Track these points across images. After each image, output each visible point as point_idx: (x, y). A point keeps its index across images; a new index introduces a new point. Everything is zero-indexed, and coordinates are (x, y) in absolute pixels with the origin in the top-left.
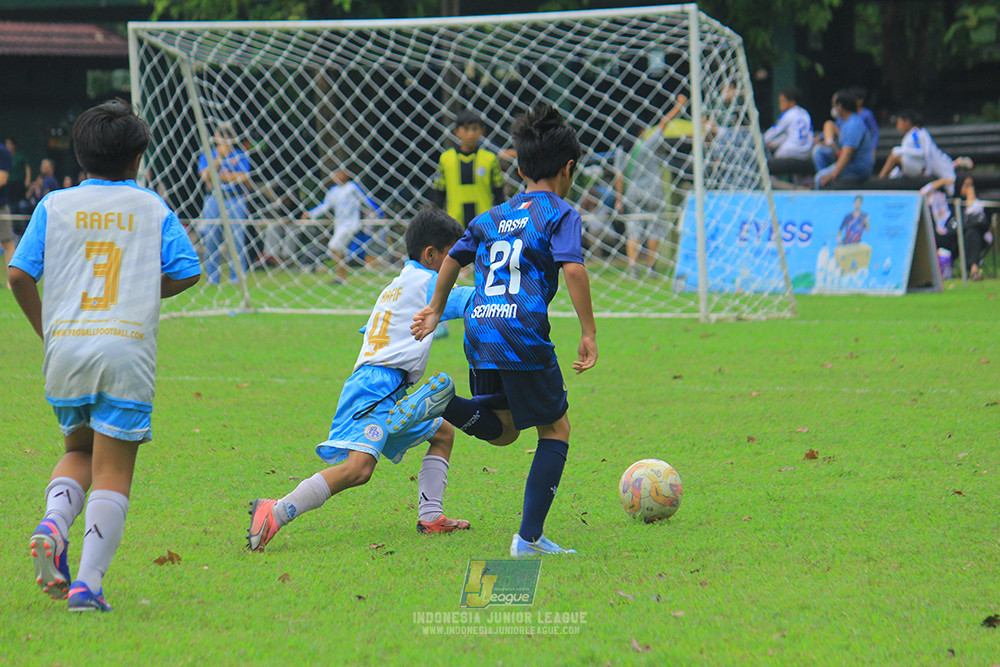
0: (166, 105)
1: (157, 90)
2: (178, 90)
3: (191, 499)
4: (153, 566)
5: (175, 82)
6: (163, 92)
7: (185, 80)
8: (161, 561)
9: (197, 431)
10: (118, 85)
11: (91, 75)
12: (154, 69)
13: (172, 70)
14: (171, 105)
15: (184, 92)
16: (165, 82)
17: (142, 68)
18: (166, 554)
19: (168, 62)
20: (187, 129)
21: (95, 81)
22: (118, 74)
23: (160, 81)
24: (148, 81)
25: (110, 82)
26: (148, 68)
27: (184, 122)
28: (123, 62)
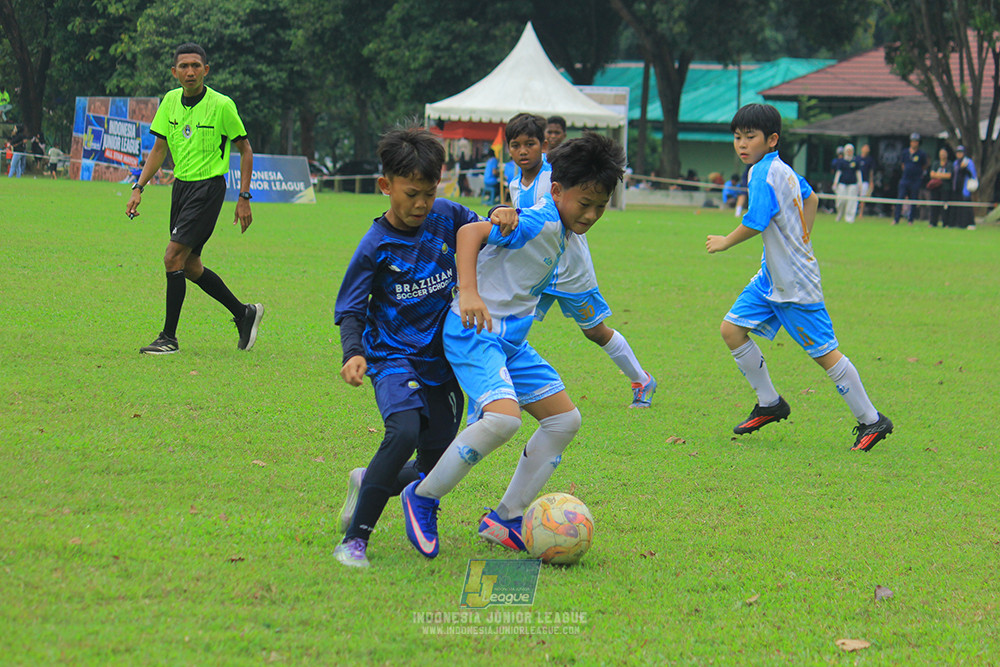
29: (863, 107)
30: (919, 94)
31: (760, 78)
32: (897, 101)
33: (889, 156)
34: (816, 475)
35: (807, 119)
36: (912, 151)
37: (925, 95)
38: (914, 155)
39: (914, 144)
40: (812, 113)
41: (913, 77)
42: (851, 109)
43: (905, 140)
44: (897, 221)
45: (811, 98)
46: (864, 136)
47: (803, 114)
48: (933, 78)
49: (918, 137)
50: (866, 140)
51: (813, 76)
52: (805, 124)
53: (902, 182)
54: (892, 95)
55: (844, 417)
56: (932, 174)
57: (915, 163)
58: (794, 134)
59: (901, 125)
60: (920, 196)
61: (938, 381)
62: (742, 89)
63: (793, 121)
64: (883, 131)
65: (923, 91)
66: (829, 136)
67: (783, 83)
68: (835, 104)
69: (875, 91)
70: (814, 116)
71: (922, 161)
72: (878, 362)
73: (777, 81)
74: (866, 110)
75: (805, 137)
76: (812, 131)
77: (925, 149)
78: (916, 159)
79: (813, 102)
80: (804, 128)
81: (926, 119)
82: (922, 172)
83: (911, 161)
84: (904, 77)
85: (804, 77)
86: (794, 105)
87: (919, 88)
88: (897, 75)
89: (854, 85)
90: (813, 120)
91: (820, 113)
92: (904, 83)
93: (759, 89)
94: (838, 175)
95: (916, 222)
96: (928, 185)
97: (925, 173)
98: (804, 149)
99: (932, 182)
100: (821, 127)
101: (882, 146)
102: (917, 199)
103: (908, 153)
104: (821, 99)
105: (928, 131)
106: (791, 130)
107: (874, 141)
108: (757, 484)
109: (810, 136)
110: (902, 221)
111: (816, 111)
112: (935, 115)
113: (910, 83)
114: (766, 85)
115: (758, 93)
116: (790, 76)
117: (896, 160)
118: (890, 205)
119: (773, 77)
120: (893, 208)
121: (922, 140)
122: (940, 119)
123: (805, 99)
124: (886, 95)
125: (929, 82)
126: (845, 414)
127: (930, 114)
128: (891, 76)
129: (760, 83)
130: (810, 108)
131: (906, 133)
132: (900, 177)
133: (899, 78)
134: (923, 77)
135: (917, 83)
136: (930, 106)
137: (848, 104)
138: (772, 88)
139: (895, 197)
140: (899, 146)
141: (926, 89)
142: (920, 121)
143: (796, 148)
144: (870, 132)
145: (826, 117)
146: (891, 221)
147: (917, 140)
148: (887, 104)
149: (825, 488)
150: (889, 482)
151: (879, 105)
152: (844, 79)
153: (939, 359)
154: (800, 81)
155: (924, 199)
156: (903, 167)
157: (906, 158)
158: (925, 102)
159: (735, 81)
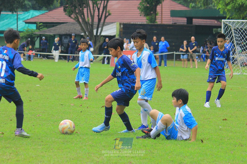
0: (228, 35)
1: (227, 32)
2: (230, 32)
3: (230, 109)
4: (222, 120)
5: (230, 31)
6: (228, 33)
7: (232, 31)
8: (223, 120)
9: (231, 96)
10: (219, 31)
11: (214, 29)
12: (226, 28)
13: (229, 29)
14: (229, 35)
15: (232, 33)
16: (228, 31)
17: (224, 28)
18: (225, 119)
19: (229, 27)
20: (232, 40)
21: (215, 30)
22: (219, 29)
23: (227, 31)
24: (225, 30)
25: (217, 30)
26: (225, 28)
27: (231, 38)
28: (221, 27)
29: (57, 25)
30: (75, 21)
31: (24, 17)
32: (68, 23)
33: (66, 41)
34: (41, 142)
35: (39, 29)
36: (72, 39)
37: (76, 22)
38: (73, 40)
39: (73, 37)
40: (41, 27)
41: (72, 16)
42: (53, 26)
43: (70, 36)
44: (68, 61)
45: (40, 23)
46: (57, 35)
47: (38, 28)
48: (79, 16)
49: (74, 35)
50: (58, 36)
51: (41, 16)
52: (39, 31)
53: (69, 49)
54: (66, 22)
55: (51, 123)
56: (79, 46)
57: (74, 43)
58: (35, 34)
59: (69, 31)
60: (75, 53)
61: (80, 111)
62: (18, 20)
63: (35, 30)
64: (63, 33)
65: (76, 20)
66: (46, 35)
67: (31, 18)
68: (48, 25)
69: (60, 20)
70: (42, 28)
71: (76, 42)
72: (62, 106)
73: (29, 18)
74: (58, 26)
75: (39, 35)
76: (41, 33)
77: (76, 39)
78: (74, 42)
79: (41, 24)
80: (38, 32)
81: (77, 29)
82: (76, 46)
83: (72, 42)
84: (70, 16)
85: (38, 16)
86: (35, 25)
87: (74, 19)
88: (68, 15)
89: (54, 18)
90: (41, 30)
91: (43, 28)
92: (70, 18)
93: (24, 20)
94: (53, 47)
95: (74, 61)
96: (78, 50)
97: (77, 46)
98: (39, 39)
99: (79, 49)
100: (44, 32)
101: (63, 38)
102: (74, 54)
103: (72, 40)
104: (43, 23)
105: (78, 33)
106: (34, 33)
107: (61, 36)
108: (22, 145)
109: (40, 35)
110: (70, 61)
111: (42, 27)
112: (80, 28)
113: (71, 18)
114: (26, 19)
115: (23, 21)
116: (34, 16)
117: (68, 42)
118: (66, 56)
119: (28, 16)
120: (67, 57)
121: (76, 36)
122: (81, 29)
123: (39, 23)
124: (64, 22)
125: (78, 18)
126: (51, 122)
127: (78, 28)
128: (65, 16)
129: (24, 18)
130: (40, 26)
131: (71, 33)
132: (69, 47)
133: (68, 16)
134: (75, 16)
135: (74, 18)
136: (78, 25)
137: (52, 25)
138: (28, 20)
139: (68, 53)
140: (69, 38)
141: (77, 19)
142: (75, 30)
143: (36, 38)
144: (59, 33)
145: (45, 29)
146: (67, 61)
147: (74, 36)
148: (65, 24)
149: (44, 146)
150: (64, 143)
151: (62, 25)
152: (51, 17)
153: (81, 104)
154: (37, 17)
155: (77, 54)
156: (70, 44)
157: (70, 41)
158: (77, 24)
159: (16, 17)
